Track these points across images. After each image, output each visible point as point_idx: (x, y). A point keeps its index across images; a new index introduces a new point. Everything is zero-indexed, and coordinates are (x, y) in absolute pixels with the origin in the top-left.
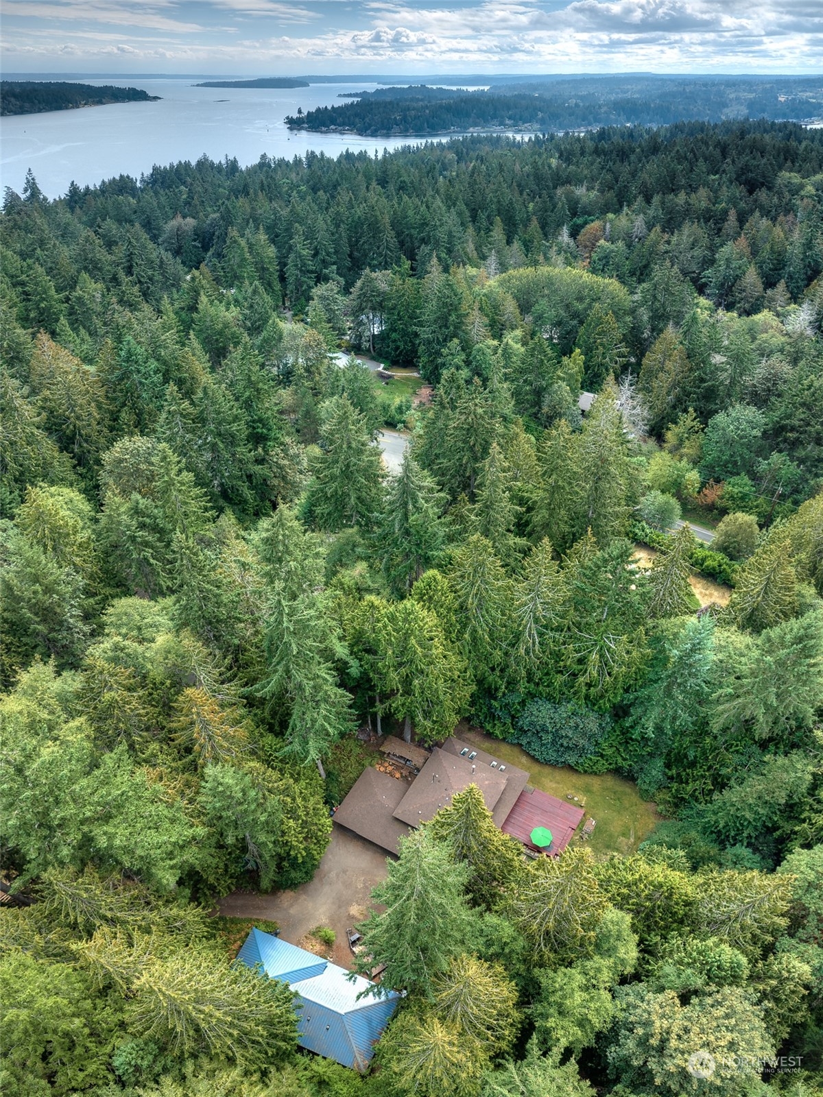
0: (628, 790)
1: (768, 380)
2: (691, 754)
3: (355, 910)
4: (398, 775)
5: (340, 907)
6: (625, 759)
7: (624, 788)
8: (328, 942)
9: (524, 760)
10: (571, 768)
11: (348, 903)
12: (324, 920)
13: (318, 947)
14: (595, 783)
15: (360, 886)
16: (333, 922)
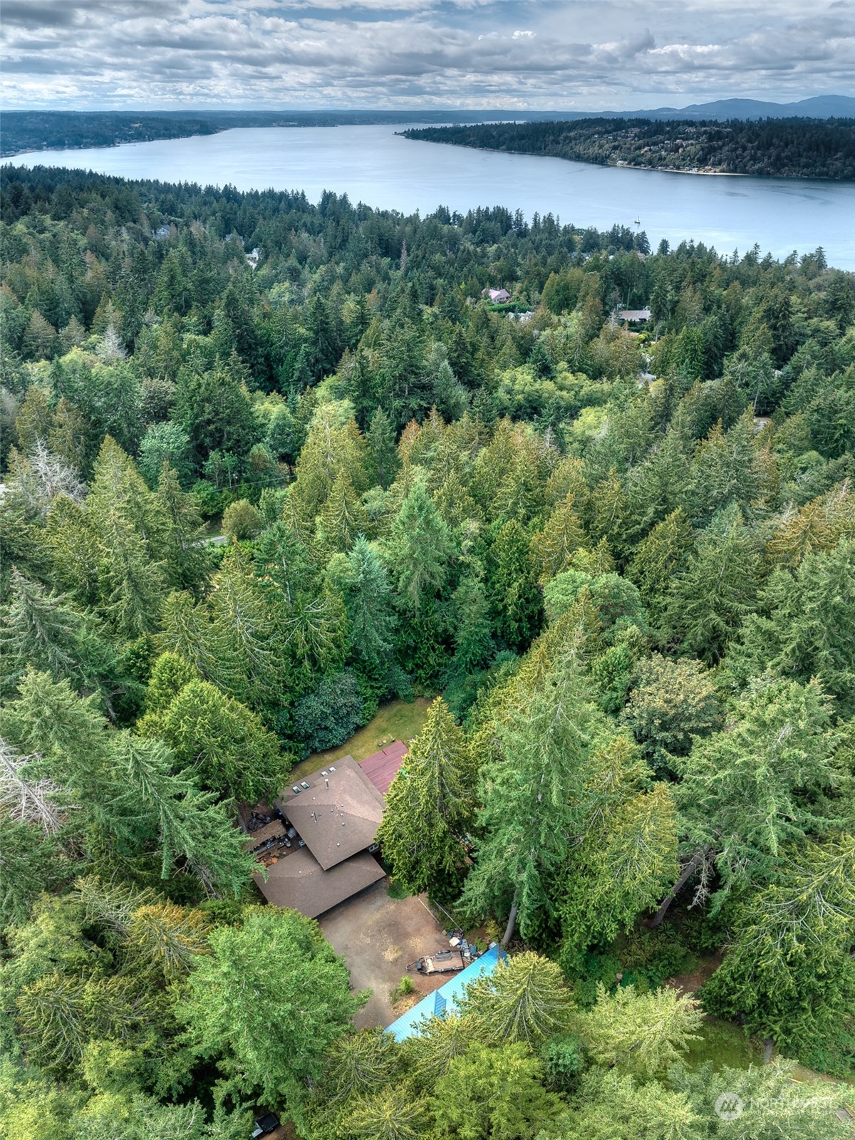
0: (399, 707)
1: (152, 398)
2: (411, 642)
3: (390, 956)
4: (275, 860)
5: (379, 967)
6: (381, 687)
7: (396, 708)
8: (410, 991)
9: (328, 757)
10: (359, 729)
11: (380, 958)
12: (386, 987)
13: (410, 1002)
14: (379, 722)
15: (368, 940)
16: (392, 978)
